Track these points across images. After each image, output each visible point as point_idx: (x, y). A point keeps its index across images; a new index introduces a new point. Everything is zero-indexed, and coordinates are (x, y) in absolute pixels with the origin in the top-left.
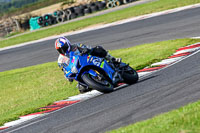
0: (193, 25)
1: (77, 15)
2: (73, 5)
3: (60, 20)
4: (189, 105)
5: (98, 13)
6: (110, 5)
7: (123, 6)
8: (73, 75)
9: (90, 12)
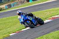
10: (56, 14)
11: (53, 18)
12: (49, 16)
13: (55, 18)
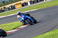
5: (2, 13)
6: (6, 11)
7: (10, 11)
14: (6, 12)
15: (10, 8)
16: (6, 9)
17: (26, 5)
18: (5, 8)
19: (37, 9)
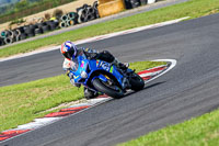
0: (154, 46)
1: (27, 36)
2: (22, 25)
3: (9, 41)
4: (150, 134)
5: (50, 33)
6: (63, 25)
7: (78, 26)
8: (82, 80)
9: (41, 32)
10: (75, 97)
11: (63, 113)
12: (49, 103)
13: (69, 111)
14: (64, 29)
15: (80, 13)
16: (64, 18)
17: (140, 5)
18: (58, 14)
19: (180, 17)
